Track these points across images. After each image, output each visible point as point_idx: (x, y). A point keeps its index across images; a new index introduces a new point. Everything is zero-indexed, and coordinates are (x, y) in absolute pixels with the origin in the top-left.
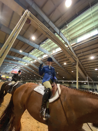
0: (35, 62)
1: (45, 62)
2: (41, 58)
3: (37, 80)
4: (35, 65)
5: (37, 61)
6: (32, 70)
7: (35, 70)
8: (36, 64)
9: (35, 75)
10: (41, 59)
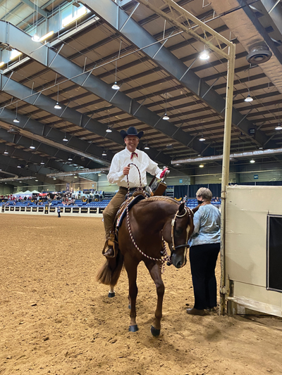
0: (17, 60)
1: (77, 55)
2: (51, 34)
3: (50, 175)
4: (21, 82)
5: (24, 56)
6: (8, 116)
7: (23, 117)
8: (24, 73)
9: (35, 143)
10: (50, 40)
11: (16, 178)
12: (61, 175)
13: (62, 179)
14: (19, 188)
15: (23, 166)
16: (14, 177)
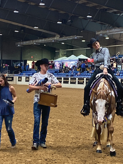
11: (57, 38)
12: (116, 32)
13: (117, 37)
14: (61, 52)
15: (64, 21)
16: (54, 36)
